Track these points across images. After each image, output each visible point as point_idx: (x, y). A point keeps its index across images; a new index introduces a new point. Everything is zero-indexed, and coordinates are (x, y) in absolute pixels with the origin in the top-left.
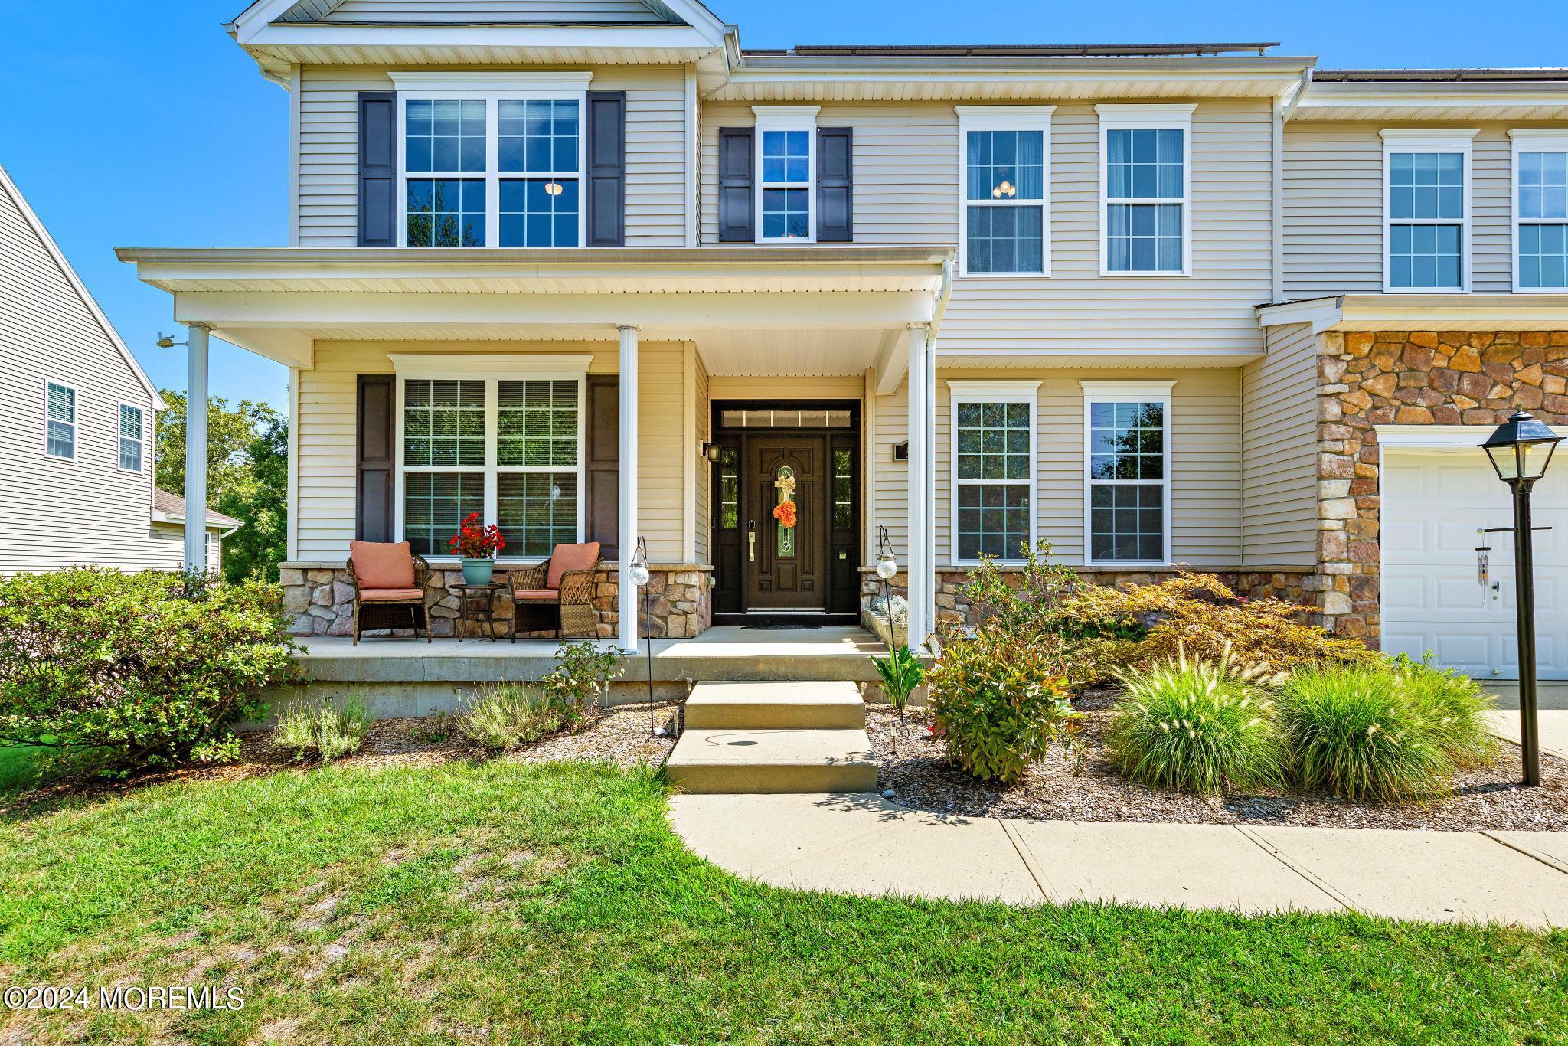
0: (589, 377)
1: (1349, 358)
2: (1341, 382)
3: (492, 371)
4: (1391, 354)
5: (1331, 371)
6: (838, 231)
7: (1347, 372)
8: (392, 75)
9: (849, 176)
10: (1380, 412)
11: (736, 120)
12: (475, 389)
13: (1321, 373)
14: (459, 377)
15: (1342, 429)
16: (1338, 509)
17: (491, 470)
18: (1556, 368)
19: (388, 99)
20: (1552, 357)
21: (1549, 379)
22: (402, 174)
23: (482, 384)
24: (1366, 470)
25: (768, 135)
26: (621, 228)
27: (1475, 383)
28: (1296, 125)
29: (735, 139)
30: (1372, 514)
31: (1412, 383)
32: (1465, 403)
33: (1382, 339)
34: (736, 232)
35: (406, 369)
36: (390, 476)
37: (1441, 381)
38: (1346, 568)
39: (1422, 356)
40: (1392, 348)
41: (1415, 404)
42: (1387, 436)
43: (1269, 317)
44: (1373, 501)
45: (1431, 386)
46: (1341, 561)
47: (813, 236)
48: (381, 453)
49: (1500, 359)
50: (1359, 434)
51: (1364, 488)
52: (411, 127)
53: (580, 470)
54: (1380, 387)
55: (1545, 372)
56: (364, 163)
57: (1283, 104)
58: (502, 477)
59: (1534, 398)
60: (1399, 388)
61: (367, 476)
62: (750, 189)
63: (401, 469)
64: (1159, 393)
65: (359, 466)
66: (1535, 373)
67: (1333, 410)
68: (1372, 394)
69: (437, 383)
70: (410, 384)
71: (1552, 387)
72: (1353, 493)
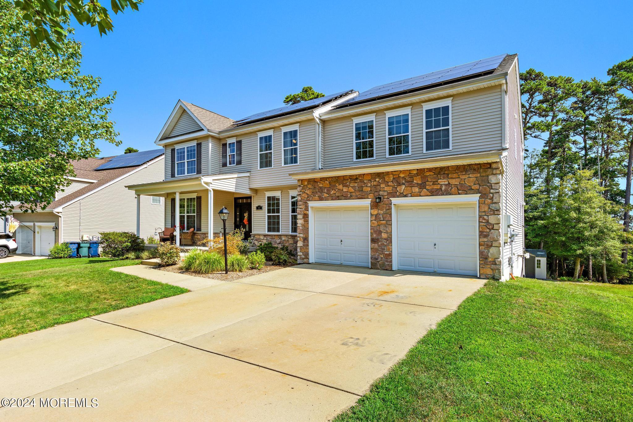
0: (197, 197)
1: (302, 186)
2: (301, 192)
3: (186, 196)
4: (311, 184)
5: (299, 189)
6: (239, 163)
7: (302, 189)
8: (174, 145)
9: (241, 150)
10: (308, 198)
11: (224, 142)
15: (301, 203)
16: (301, 222)
17: (186, 214)
18: (345, 185)
19: (174, 149)
20: (345, 182)
21: (344, 188)
22: (176, 162)
23: (185, 199)
24: (306, 212)
25: (229, 144)
27: (328, 190)
29: (225, 145)
30: (307, 222)
31: (315, 191)
32: (326, 195)
33: (309, 181)
34: (225, 165)
36: (174, 216)
37: (321, 190)
38: (301, 235)
39: (316, 184)
40: (311, 182)
41: (316, 196)
42: (311, 204)
44: (307, 220)
45: (319, 192)
46: (301, 234)
47: (235, 164)
48: (174, 212)
49: (333, 184)
50: (304, 204)
51: (305, 216)
52: (177, 154)
53: (196, 214)
54: (308, 192)
55: (343, 186)
56: (172, 161)
58: (187, 216)
59: (341, 193)
60: (313, 192)
61: (172, 216)
62: (226, 155)
65: (171, 214)
66: (341, 187)
68: (307, 194)
71: (345, 190)
72: (303, 217)
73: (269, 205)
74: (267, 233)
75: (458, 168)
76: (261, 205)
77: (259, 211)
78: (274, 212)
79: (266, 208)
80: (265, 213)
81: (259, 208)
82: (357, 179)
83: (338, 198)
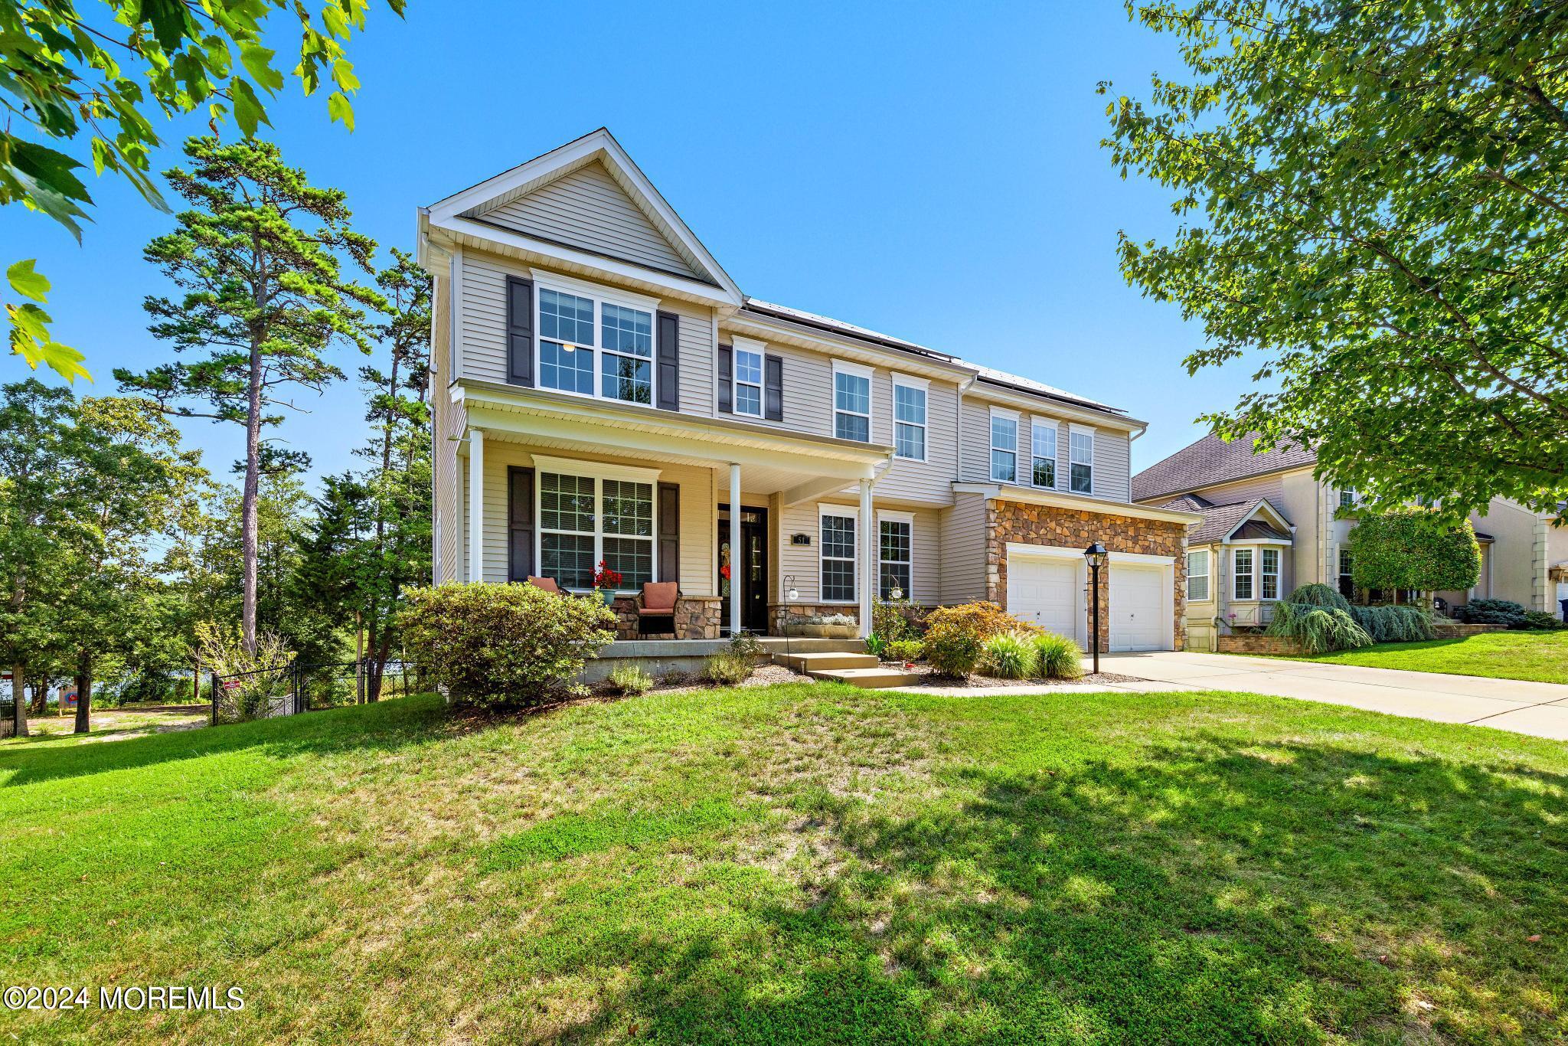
0: (659, 483)
1: (997, 511)
2: (995, 522)
3: (599, 473)
4: (1011, 512)
5: (992, 517)
6: (776, 414)
7: (997, 518)
8: (532, 270)
9: (781, 385)
10: (1007, 536)
11: (722, 342)
12: (588, 483)
13: (988, 517)
14: (578, 474)
15: (995, 542)
16: (994, 578)
17: (599, 535)
18: (1059, 523)
19: (528, 285)
20: (1057, 518)
21: (1058, 527)
22: (538, 337)
23: (592, 481)
24: (1003, 561)
25: (738, 353)
26: (677, 396)
27: (1036, 527)
28: (968, 398)
29: (722, 350)
30: (1005, 581)
31: (1017, 525)
32: (1033, 535)
33: (1007, 505)
34: (725, 406)
35: (543, 465)
36: (532, 534)
37: (1027, 525)
39: (1019, 513)
40: (1011, 509)
41: (1018, 534)
42: (1010, 547)
43: (958, 488)
44: (1005, 575)
45: (1023, 527)
47: (763, 416)
48: (525, 519)
49: (1043, 518)
50: (1000, 546)
51: (1002, 569)
52: (543, 305)
53: (654, 538)
54: (1008, 525)
55: (1056, 525)
56: (511, 323)
57: (962, 387)
58: (605, 540)
59: (1053, 535)
60: (1013, 527)
61: (516, 533)
62: (731, 382)
63: (539, 530)
64: (906, 518)
65: (509, 526)
66: (1053, 525)
67: (993, 534)
68: (1005, 528)
69: (563, 477)
70: (543, 475)
71: (1059, 531)
72: (999, 571)
73: (827, 536)
74: (822, 601)
75: (1163, 523)
76: (807, 534)
77: (801, 549)
78: (838, 553)
79: (818, 540)
80: (814, 555)
81: (800, 540)
82: (1072, 516)
83: (1051, 543)
